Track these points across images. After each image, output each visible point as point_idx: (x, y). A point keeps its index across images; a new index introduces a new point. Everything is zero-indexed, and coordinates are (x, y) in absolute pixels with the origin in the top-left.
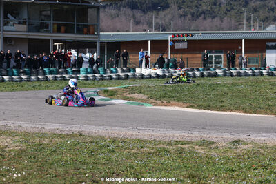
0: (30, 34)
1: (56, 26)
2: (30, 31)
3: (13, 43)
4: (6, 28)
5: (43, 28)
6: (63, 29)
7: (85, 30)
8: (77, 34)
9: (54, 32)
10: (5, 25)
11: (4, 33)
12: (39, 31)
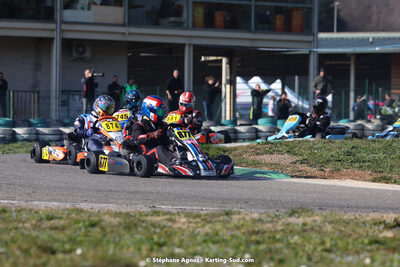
0: (133, 30)
1: (200, 11)
2: (131, 22)
3: (88, 54)
4: (69, 15)
5: (167, 16)
6: (219, 17)
7: (279, 21)
8: (257, 30)
9: (195, 27)
10: (67, 6)
11: (64, 27)
12: (157, 24)
